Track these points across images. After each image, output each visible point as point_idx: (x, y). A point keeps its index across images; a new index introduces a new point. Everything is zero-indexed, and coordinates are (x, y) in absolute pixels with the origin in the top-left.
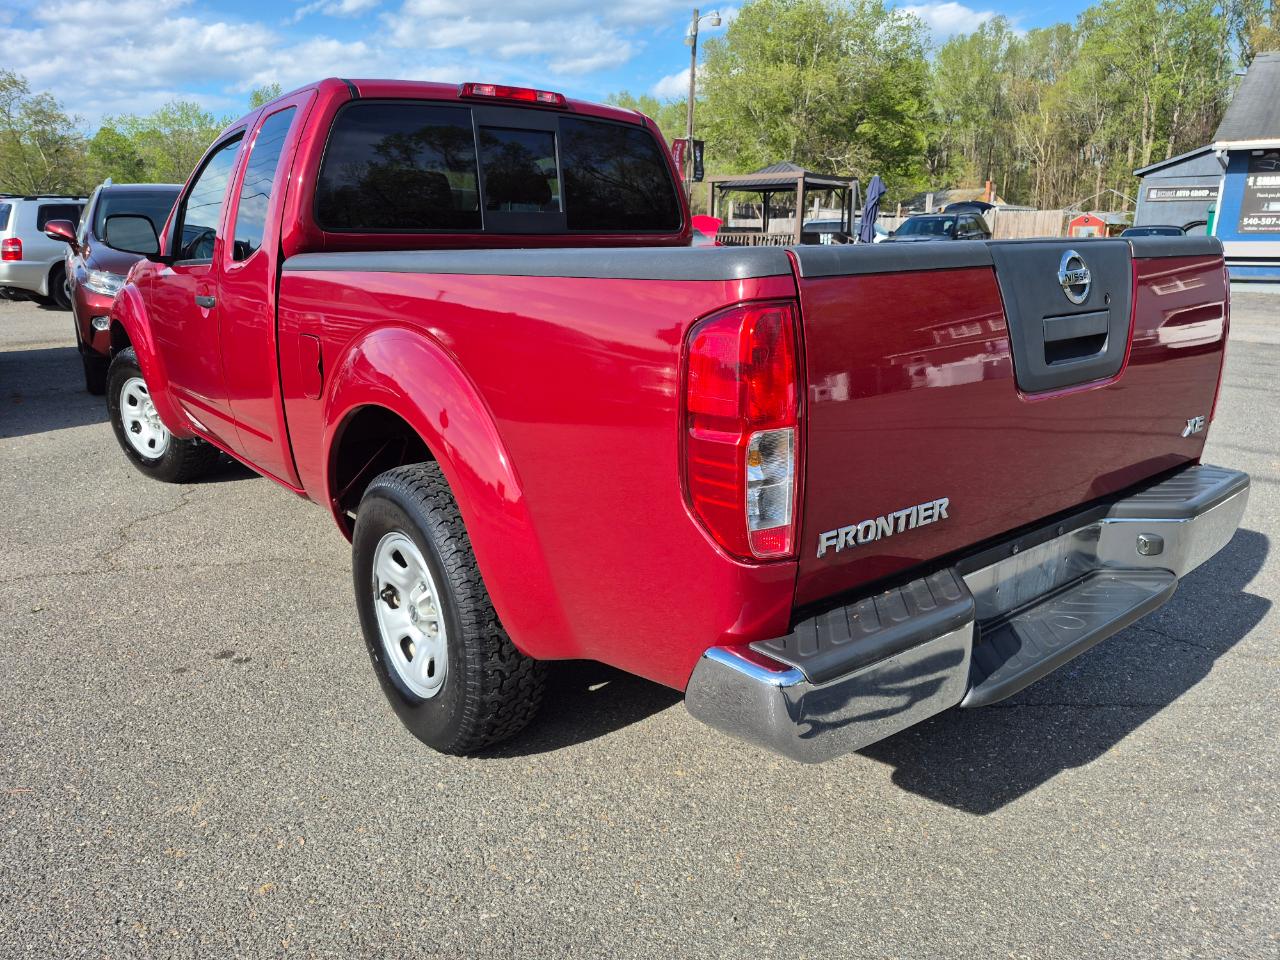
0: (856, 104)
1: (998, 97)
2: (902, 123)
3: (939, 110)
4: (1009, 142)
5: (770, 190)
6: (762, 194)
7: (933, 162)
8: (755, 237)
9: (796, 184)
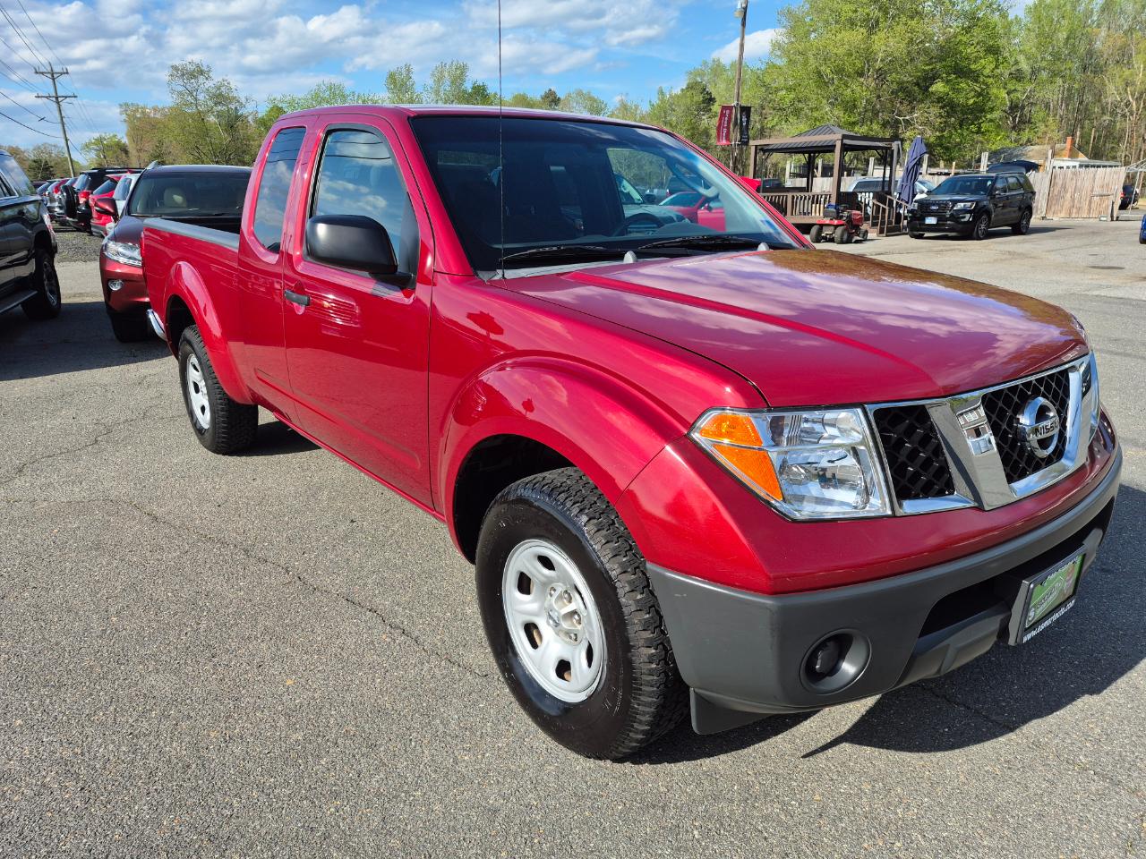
0: (927, 65)
1: (1090, 53)
2: (976, 81)
3: (1025, 66)
4: (1098, 97)
5: (815, 152)
6: (807, 155)
7: (1014, 119)
8: (793, 197)
9: (835, 146)
